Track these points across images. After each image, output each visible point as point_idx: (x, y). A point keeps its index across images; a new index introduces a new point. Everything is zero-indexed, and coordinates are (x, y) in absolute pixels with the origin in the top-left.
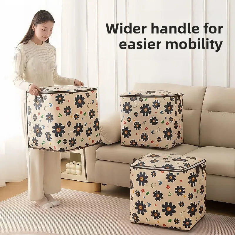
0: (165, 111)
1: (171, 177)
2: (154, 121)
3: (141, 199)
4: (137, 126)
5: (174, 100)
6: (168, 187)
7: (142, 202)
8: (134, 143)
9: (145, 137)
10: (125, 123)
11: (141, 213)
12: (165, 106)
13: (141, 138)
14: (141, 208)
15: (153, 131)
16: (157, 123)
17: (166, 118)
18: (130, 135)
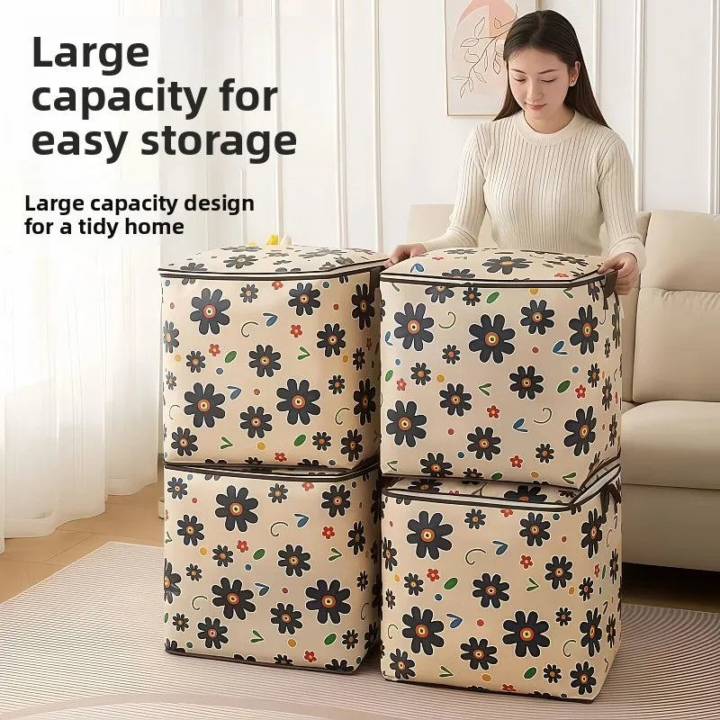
0: (574, 341)
1: (535, 530)
2: (527, 383)
3: (424, 602)
4: (455, 400)
5: (601, 294)
6: (526, 561)
7: (429, 613)
8: (436, 468)
9: (484, 443)
10: (402, 385)
11: (422, 648)
12: (573, 324)
13: (470, 448)
14: (422, 631)
15: (521, 421)
16: (540, 389)
17: (575, 370)
18: (422, 434)
